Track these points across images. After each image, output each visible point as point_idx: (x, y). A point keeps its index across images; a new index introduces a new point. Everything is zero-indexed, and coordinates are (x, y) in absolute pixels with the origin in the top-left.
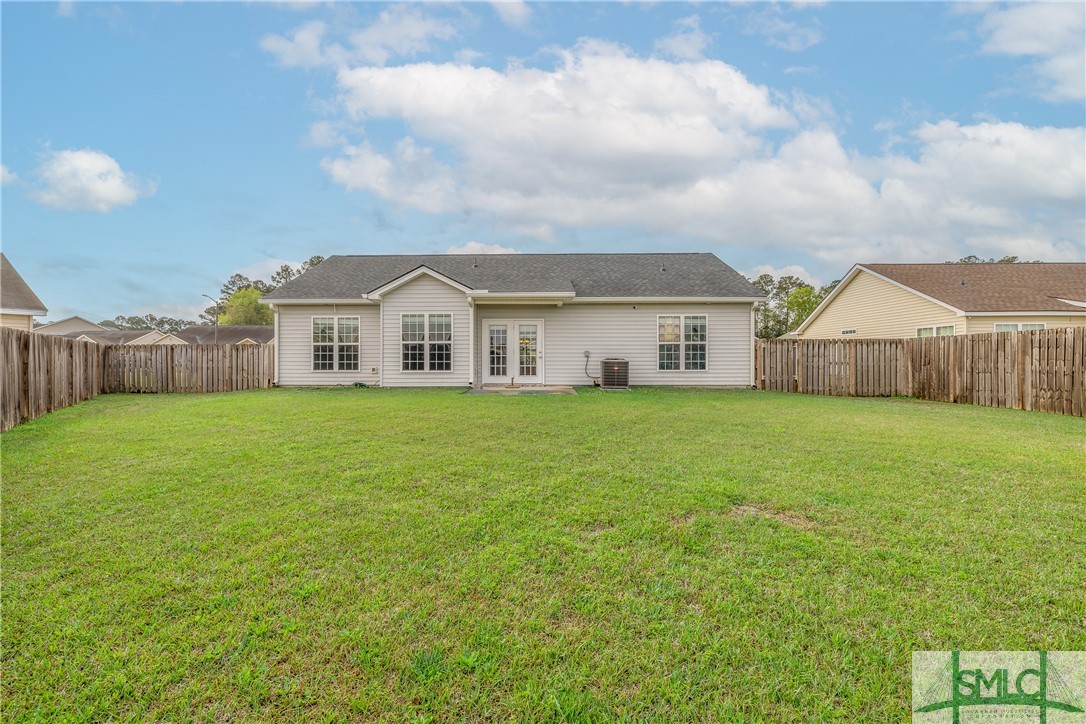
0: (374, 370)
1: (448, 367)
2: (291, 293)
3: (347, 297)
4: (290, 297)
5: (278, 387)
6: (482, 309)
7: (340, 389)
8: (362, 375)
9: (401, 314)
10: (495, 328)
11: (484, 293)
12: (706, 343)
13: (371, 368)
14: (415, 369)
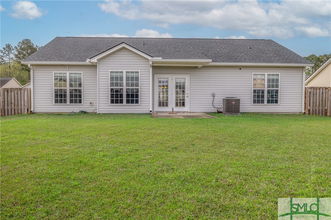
0: (91, 103)
1: (137, 102)
2: (40, 58)
3: (75, 61)
4: (40, 60)
5: (33, 113)
6: (157, 68)
7: (72, 114)
8: (85, 106)
9: (110, 71)
10: (162, 80)
11: (160, 59)
12: (279, 89)
13: (89, 102)
14: (118, 103)
